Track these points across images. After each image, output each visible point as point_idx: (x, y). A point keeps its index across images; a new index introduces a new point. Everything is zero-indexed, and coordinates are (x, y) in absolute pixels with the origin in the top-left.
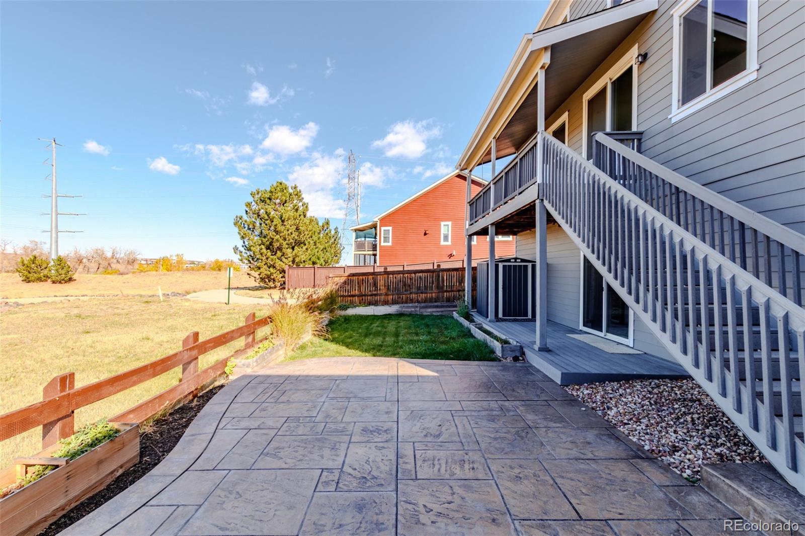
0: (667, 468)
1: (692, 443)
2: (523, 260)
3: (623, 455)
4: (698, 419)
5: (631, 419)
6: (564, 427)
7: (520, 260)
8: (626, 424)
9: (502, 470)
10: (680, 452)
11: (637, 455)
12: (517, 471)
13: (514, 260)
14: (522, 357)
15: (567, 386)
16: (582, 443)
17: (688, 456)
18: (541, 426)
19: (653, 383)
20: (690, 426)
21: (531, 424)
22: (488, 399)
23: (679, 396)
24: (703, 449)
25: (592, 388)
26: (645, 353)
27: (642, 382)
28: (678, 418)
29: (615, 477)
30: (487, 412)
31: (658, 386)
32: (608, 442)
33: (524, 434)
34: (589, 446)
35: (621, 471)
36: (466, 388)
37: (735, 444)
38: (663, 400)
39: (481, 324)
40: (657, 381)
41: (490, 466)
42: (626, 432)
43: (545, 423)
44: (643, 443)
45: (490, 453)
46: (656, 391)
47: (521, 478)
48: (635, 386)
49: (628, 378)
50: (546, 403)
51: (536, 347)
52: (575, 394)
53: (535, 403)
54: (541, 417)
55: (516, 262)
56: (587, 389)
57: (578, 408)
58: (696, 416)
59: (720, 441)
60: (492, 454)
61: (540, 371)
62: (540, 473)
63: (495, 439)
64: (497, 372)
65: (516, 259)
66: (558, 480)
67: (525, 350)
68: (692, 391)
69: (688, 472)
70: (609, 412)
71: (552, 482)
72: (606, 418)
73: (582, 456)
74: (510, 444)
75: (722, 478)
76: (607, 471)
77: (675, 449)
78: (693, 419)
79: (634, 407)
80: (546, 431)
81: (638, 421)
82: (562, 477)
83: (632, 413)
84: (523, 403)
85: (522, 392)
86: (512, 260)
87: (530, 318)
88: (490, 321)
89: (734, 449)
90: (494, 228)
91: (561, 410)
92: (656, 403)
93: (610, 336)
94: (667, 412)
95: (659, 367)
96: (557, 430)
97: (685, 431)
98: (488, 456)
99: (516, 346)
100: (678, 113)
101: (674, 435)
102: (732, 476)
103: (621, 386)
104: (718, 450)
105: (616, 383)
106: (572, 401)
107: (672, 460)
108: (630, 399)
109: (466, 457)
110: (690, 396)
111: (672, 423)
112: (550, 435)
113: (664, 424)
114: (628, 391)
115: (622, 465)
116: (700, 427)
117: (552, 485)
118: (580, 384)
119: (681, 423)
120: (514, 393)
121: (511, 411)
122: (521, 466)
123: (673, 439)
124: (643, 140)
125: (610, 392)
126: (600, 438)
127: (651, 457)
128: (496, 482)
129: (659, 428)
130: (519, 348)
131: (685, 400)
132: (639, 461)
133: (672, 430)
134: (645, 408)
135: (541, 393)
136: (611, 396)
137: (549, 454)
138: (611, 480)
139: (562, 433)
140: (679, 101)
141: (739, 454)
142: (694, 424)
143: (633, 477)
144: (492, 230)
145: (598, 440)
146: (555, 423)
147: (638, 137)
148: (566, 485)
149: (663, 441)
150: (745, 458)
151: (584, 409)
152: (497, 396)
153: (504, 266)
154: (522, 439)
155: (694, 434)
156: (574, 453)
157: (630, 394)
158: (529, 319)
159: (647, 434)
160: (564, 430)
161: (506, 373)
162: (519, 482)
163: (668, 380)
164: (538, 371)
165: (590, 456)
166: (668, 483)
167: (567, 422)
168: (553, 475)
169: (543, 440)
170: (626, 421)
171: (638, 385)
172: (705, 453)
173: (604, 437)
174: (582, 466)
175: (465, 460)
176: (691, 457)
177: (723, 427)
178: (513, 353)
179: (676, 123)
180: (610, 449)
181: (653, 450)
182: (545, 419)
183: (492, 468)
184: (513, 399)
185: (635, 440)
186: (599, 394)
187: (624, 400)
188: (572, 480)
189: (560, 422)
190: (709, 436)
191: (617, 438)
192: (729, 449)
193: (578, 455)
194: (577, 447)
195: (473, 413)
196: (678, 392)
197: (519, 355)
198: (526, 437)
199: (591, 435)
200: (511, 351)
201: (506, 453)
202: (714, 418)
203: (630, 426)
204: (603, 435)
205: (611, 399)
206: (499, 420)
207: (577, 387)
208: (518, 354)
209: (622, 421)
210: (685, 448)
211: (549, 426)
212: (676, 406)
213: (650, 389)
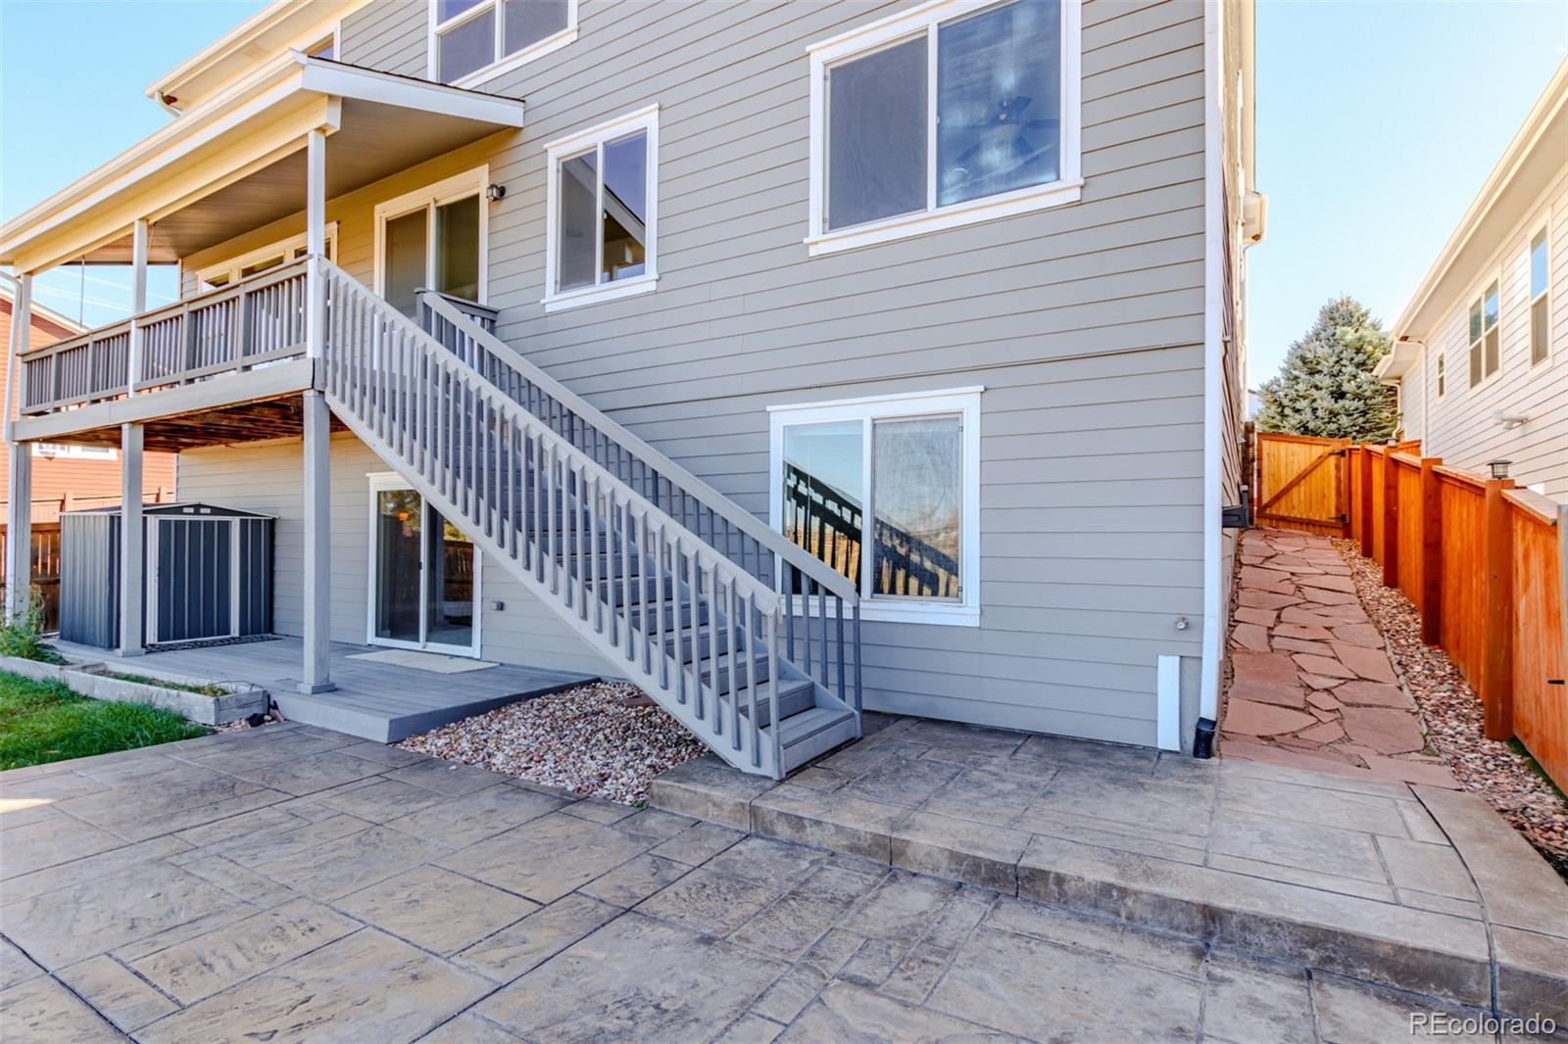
0: (606, 802)
1: (618, 765)
2: (216, 511)
3: (548, 808)
4: (612, 733)
5: (531, 759)
6: (437, 804)
7: (208, 511)
8: (526, 769)
9: (373, 905)
10: (610, 780)
11: (565, 801)
12: (403, 894)
13: (192, 510)
14: (268, 714)
15: (401, 742)
16: (481, 814)
17: (620, 781)
18: (396, 815)
19: (535, 704)
20: (606, 744)
21: (377, 820)
22: (244, 809)
23: (578, 713)
24: (632, 767)
25: (445, 734)
26: (502, 664)
27: (519, 706)
28: (587, 741)
29: (554, 838)
30: (263, 832)
31: (545, 706)
32: (518, 800)
33: (373, 838)
34: (495, 814)
35: (556, 827)
36: (168, 805)
37: (661, 749)
38: (560, 723)
39: (103, 664)
40: (537, 700)
41: (343, 910)
42: (534, 779)
43: (401, 809)
44: (562, 784)
45: (327, 892)
46: (545, 713)
47: (416, 901)
48: (513, 714)
49: (498, 705)
50: (379, 779)
51: (306, 687)
52: (422, 750)
53: (357, 785)
54: (388, 802)
55: (197, 513)
56: (439, 738)
57: (443, 769)
58: (608, 731)
59: (645, 752)
60: (333, 891)
61: (329, 731)
62: (445, 880)
63: (321, 867)
64: (225, 755)
65: (197, 507)
66: (481, 876)
67: (274, 698)
68: (588, 702)
69: (630, 797)
70: (493, 761)
71: (472, 883)
72: (494, 769)
73: (494, 832)
74: (356, 863)
75: (677, 784)
76: (540, 835)
77: (603, 778)
78: (606, 738)
79: (526, 742)
80: (411, 820)
81: (542, 759)
82: (484, 870)
83: (527, 752)
84: (333, 792)
85: (317, 774)
86: (185, 510)
87: (237, 635)
88: (125, 655)
89: (662, 755)
90: (140, 431)
91: (419, 780)
92: (553, 729)
93: (433, 647)
94: (572, 737)
95: (532, 680)
96: (429, 811)
97: (604, 752)
98: (328, 897)
99: (250, 694)
100: (556, 300)
101: (593, 762)
102: (684, 779)
103: (491, 720)
104: (648, 762)
105: (482, 717)
106: (426, 763)
107: (606, 792)
108: (515, 734)
109: (279, 920)
110: (590, 709)
111: (583, 748)
112: (421, 822)
113: (574, 753)
114: (506, 722)
115: (554, 820)
116: (618, 743)
117: (475, 887)
118: (424, 733)
119: (593, 746)
120: (300, 781)
121: (314, 814)
122: (404, 886)
123: (594, 767)
124: (497, 324)
125: (481, 731)
126: (504, 799)
127: (581, 797)
128: (375, 927)
129: (571, 760)
130: (260, 697)
131: (586, 715)
132: (572, 807)
133: (588, 756)
134: (541, 739)
135: (359, 766)
136: (484, 737)
137: (440, 850)
138: (551, 844)
139: (440, 812)
140: (556, 282)
141: (669, 759)
142: (609, 742)
143: (576, 828)
144: (132, 438)
145: (503, 802)
146: (419, 802)
147: (490, 316)
148: (498, 877)
149: (585, 773)
150: (675, 761)
151: (454, 767)
152: (263, 797)
153: (164, 525)
154: (377, 847)
155: (615, 753)
156: (479, 831)
157: (512, 727)
158: (233, 638)
159: (560, 772)
160: (441, 808)
161: (253, 752)
162: (419, 908)
163: (551, 696)
164: (324, 731)
165: (505, 827)
166: (617, 819)
167: (438, 795)
168: (469, 873)
169: (415, 834)
170: (525, 765)
171: (516, 711)
172: (636, 771)
173: (509, 796)
174: (502, 844)
175: (281, 924)
176: (624, 780)
177: (641, 734)
178: (246, 710)
179: (552, 314)
180: (525, 808)
181: (580, 789)
182: (397, 802)
183: (351, 912)
184: (306, 792)
185: (550, 784)
186: (464, 739)
187: (506, 737)
188: (499, 867)
189: (428, 798)
190: (631, 750)
191: (527, 790)
192: (657, 756)
193: (487, 833)
194: (478, 822)
195: (228, 844)
196: (573, 708)
197: (263, 713)
198: (381, 841)
199: (488, 799)
200: (239, 707)
201: (362, 879)
202: (628, 728)
203: (533, 769)
204: (505, 793)
205: (485, 741)
206: (302, 835)
207: (421, 738)
208: (257, 710)
209: (519, 767)
210: (614, 773)
211: (411, 810)
212: (580, 726)
213: (536, 713)
